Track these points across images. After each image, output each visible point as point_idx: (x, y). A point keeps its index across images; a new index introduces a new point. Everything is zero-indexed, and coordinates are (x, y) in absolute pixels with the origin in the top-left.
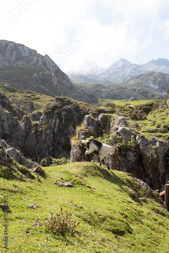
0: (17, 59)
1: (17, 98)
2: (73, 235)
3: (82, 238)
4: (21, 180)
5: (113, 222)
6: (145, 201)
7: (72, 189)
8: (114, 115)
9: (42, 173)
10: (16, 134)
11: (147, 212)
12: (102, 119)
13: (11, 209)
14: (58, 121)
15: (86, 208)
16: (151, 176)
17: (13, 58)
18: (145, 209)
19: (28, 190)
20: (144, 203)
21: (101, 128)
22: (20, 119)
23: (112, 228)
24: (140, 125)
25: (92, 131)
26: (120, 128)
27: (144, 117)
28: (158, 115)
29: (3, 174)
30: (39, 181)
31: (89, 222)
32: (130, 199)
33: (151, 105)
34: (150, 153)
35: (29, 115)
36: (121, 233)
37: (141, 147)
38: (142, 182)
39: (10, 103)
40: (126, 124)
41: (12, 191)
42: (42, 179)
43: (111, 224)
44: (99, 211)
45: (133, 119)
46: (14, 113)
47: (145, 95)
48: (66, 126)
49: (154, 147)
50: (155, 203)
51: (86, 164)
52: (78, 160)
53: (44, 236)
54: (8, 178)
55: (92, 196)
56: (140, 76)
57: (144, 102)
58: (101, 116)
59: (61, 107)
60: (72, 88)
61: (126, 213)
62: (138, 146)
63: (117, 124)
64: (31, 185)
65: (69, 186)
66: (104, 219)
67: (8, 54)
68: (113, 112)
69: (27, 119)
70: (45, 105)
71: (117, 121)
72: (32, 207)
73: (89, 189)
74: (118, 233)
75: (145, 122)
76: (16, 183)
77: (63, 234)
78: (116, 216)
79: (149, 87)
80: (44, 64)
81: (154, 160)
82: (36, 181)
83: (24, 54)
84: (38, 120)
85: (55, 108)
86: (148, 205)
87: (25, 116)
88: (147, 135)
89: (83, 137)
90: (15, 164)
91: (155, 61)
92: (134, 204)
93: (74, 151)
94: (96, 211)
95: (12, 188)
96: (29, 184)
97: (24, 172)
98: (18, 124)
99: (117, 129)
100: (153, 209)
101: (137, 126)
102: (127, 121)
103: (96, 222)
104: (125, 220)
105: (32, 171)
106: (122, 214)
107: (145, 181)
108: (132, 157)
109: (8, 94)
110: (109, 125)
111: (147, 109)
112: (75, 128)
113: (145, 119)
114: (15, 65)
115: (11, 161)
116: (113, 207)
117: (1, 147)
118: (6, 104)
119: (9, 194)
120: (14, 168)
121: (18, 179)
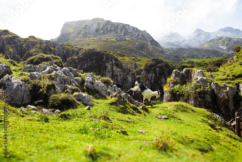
0: (125, 34)
1: (126, 60)
2: (172, 151)
3: (178, 154)
4: (133, 115)
5: (199, 143)
6: (221, 129)
7: (168, 120)
8: (194, 69)
9: (146, 110)
10: (126, 84)
11: (223, 137)
12: (185, 72)
13: (128, 133)
14: (154, 75)
15: (179, 134)
16: (224, 112)
17: (122, 34)
18: (221, 135)
19: (138, 121)
20: (220, 131)
21: (185, 78)
22: (128, 74)
23: (199, 147)
24: (214, 75)
25: (179, 81)
26: (199, 78)
27: (216, 70)
28: (227, 68)
29: (121, 111)
30: (145, 115)
31: (182, 143)
32: (210, 128)
33: (221, 61)
34: (222, 95)
35: (135, 71)
36: (206, 151)
37: (215, 91)
38: (218, 116)
39: (121, 64)
40: (204, 75)
41: (128, 122)
42: (147, 114)
43: (198, 145)
44: (189, 135)
45: (208, 71)
46: (124, 71)
47: (216, 53)
48: (160, 78)
49: (225, 91)
50: (229, 131)
51: (176, 103)
52: (169, 101)
53: (152, 151)
54: (124, 113)
55: (182, 125)
56: (212, 40)
57: (216, 59)
58: (184, 70)
59: (156, 65)
60: (162, 52)
61: (208, 137)
62: (213, 91)
63: (197, 75)
64: (140, 118)
65: (165, 119)
66: (192, 141)
67: (119, 30)
68: (193, 67)
69: (133, 74)
70: (144, 65)
71: (196, 73)
72: (141, 132)
73: (180, 121)
74: (203, 151)
75: (218, 73)
76: (130, 116)
77: (165, 150)
78: (201, 139)
79: (219, 48)
80: (143, 36)
81: (225, 100)
82: (143, 115)
83: (129, 31)
84: (140, 75)
85: (151, 66)
86: (223, 132)
87: (131, 72)
88: (219, 83)
89: (172, 85)
90: (128, 104)
91: (223, 29)
92: (214, 131)
93: (166, 95)
94: (187, 135)
95: (128, 120)
96: (138, 117)
97: (135, 109)
98: (127, 78)
99: (197, 79)
100: (228, 135)
101: (212, 76)
102: (205, 73)
103: (187, 143)
104: (207, 142)
105: (140, 108)
106: (205, 138)
107: (220, 115)
108: (208, 98)
109: (119, 58)
110: (191, 76)
111: (219, 64)
112: (166, 79)
113: (218, 71)
114: (124, 39)
115: (125, 102)
116: (199, 133)
117: (119, 93)
118: (119, 65)
119: (126, 123)
120: (127, 106)
121: (131, 113)
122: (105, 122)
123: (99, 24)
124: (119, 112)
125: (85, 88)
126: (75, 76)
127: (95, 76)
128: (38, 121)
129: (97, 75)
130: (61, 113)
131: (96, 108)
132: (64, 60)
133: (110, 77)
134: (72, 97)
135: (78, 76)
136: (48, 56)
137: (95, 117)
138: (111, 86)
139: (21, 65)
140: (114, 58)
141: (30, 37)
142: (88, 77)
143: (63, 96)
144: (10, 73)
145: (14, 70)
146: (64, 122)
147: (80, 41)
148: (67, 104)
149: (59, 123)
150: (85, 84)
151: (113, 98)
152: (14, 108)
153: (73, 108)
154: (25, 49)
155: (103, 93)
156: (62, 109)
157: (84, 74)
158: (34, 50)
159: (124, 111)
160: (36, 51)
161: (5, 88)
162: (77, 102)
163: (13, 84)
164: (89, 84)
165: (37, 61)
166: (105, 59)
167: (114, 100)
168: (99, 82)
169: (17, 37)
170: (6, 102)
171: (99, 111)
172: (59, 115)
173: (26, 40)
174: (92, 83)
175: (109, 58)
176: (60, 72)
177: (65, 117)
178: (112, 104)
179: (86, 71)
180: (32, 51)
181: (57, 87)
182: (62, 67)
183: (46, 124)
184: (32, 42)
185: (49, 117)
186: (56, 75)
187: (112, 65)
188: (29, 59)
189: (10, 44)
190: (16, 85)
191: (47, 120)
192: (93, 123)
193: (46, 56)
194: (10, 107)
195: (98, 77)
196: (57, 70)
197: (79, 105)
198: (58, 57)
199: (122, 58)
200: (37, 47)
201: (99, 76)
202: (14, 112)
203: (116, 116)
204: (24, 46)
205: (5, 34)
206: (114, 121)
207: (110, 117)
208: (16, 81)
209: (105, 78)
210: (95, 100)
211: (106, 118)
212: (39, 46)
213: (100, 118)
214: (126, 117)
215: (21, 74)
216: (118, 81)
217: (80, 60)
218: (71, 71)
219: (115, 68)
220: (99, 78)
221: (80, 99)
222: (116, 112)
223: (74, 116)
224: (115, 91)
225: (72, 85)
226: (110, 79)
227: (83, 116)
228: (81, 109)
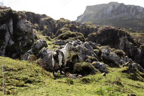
0: (136, 14)
1: (137, 35)
4: (142, 81)
10: (136, 56)
17: (134, 14)
22: (138, 47)
29: (131, 77)
39: (132, 39)
41: (137, 87)
46: (135, 44)
54: (134, 80)
67: (131, 11)
76: (139, 82)
83: (140, 11)
87: (141, 45)
90: (138, 72)
95: (137, 85)
98: (137, 50)
109: (131, 34)
114: (135, 18)
115: (135, 70)
117: (130, 63)
118: (130, 39)
119: (136, 88)
120: (137, 74)
121: (140, 80)
122: (117, 86)
123: (114, 6)
124: (130, 78)
125: (102, 58)
126: (94, 48)
127: (110, 48)
128: (65, 83)
129: (112, 47)
130: (83, 78)
131: (110, 74)
132: (86, 36)
133: (123, 50)
134: (91, 65)
135: (96, 48)
136: (74, 33)
137: (110, 82)
138: (124, 57)
139: (54, 40)
140: (127, 34)
141: (61, 19)
142: (104, 49)
143: (84, 64)
144: (46, 46)
145: (49, 44)
146: (85, 85)
147: (98, 21)
148: (86, 71)
149: (81, 86)
150: (102, 55)
151: (125, 67)
152: (48, 73)
153: (92, 74)
154: (57, 28)
155: (116, 62)
156: (83, 75)
157: (101, 47)
158: (64, 28)
159: (134, 78)
160: (65, 30)
161: (42, 58)
162: (95, 69)
163: (48, 54)
164: (105, 55)
165: (65, 37)
166: (118, 34)
167: (125, 68)
168: (113, 53)
169: (52, 19)
170: (43, 67)
171: (113, 77)
172: (81, 79)
173: (58, 21)
174: (108, 54)
175: (122, 34)
176: (82, 46)
177: (86, 81)
178: (124, 72)
179: (102, 44)
180: (62, 29)
181: (79, 57)
182: (84, 41)
183: (71, 86)
184: (62, 23)
185: (74, 80)
186: (79, 48)
187: (125, 39)
188: (59, 36)
189: (47, 24)
190: (50, 55)
191: (72, 83)
192: (108, 87)
193: (72, 33)
194: (46, 72)
195: (112, 49)
196: (80, 44)
197: (97, 71)
198: (81, 34)
199: (134, 33)
200: (65, 26)
201: (113, 49)
202: (48, 75)
203: (127, 82)
204: (56, 25)
205: (44, 17)
206: (126, 86)
207: (122, 83)
208: (50, 52)
209: (118, 50)
210: (109, 68)
211: (119, 83)
212: (67, 25)
213: (113, 83)
214: (136, 83)
215: (54, 47)
216: (129, 53)
217: (98, 35)
218: (91, 44)
219: (127, 42)
220: (114, 51)
221: (97, 66)
222: (127, 79)
223: (93, 80)
224: (126, 61)
225: (92, 56)
226: (122, 51)
227: (100, 81)
228: (99, 75)
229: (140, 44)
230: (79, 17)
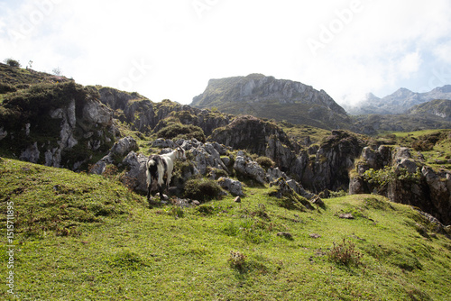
0: (294, 96)
1: (294, 132)
2: (357, 266)
3: (367, 270)
4: (302, 211)
5: (399, 256)
6: (434, 237)
7: (354, 221)
8: (395, 146)
9: (322, 205)
10: (294, 167)
11: (438, 248)
12: (382, 150)
13: (294, 237)
14: (335, 154)
15: (369, 241)
16: (441, 211)
17: (290, 95)
18: (435, 245)
19: (309, 220)
20: (434, 239)
21: (382, 159)
22: (297, 153)
23: (400, 262)
24: (425, 156)
25: (372, 163)
26: (403, 160)
27: (430, 148)
28: (446, 145)
29: (284, 205)
30: (319, 212)
31: (373, 255)
32: (417, 234)
33: (438, 135)
34: (438, 185)
35: (306, 148)
36: (411, 269)
37: (428, 180)
38: (431, 217)
39: (287, 138)
40: (410, 156)
41: (293, 221)
42: (322, 210)
43: (398, 259)
44: (384, 244)
45: (417, 150)
46: (291, 147)
47: (430, 124)
48: (344, 159)
49: (443, 179)
50: (447, 239)
51: (366, 196)
52: (357, 192)
53: (327, 265)
54: (289, 209)
55: (375, 229)
56: (424, 104)
57: (429, 132)
58: (380, 147)
59: (338, 140)
60: (348, 120)
61: (414, 248)
62: (424, 179)
63: (399, 156)
64: (311, 216)
65: (349, 218)
66: (389, 253)
67: (285, 91)
68: (394, 143)
69: (305, 152)
70: (321, 139)
71: (399, 153)
72: (313, 237)
73: (371, 222)
74: (405, 267)
75: (431, 152)
76: (297, 213)
77: (346, 264)
78: (402, 250)
79: (435, 116)
80: (320, 98)
81: (443, 194)
82: (316, 212)
83: (300, 91)
84: (315, 153)
85: (331, 141)
86: (438, 241)
87: (302, 150)
88: (434, 167)
89: (362, 169)
90: (295, 195)
91: (441, 88)
92: (423, 239)
93: (353, 184)
94: (381, 244)
95: (293, 218)
96: (309, 215)
97: (305, 203)
98: (295, 158)
99: (400, 161)
100: (445, 246)
101: (422, 157)
102: (411, 152)
103: (381, 255)
104: (412, 255)
105: (312, 202)
106: (410, 249)
107: (434, 216)
108: (417, 190)
109: (285, 130)
110: (391, 157)
111: (434, 140)
112: (353, 161)
113: (432, 149)
114: (292, 102)
115: (291, 192)
116: (400, 241)
117: (282, 179)
118: (284, 139)
119: (291, 223)
120: (294, 198)
121: (298, 209)
122: (260, 220)
123: (257, 82)
124: (281, 206)
125: (234, 171)
126: (221, 154)
127: (248, 154)
128: (169, 214)
129: (252, 153)
130: (201, 205)
131: (249, 199)
132: (208, 132)
133: (271, 157)
134: (216, 183)
135: (225, 154)
136: (186, 126)
137: (247, 212)
138: (272, 169)
139: (150, 139)
140: (278, 129)
141: (164, 101)
142: (238, 156)
143: (204, 181)
144: (136, 149)
145: (141, 146)
146: (204, 218)
147: (230, 106)
148: (208, 193)
149: (197, 219)
150: (235, 165)
151: (274, 187)
152: (138, 197)
153: (217, 199)
154: (157, 117)
155: (259, 178)
156: (202, 201)
157: (234, 152)
158: (169, 118)
159: (289, 205)
160: (171, 120)
161: (129, 170)
162: (223, 190)
163: (139, 164)
164: (240, 166)
165: (171, 133)
166: (264, 130)
167: (274, 189)
168: (254, 163)
169: (148, 101)
170: (130, 187)
171: (252, 203)
172: (197, 207)
173: (159, 105)
174: (245, 165)
175: (270, 129)
176: (200, 149)
177: (206, 212)
178: (271, 194)
179: (237, 147)
180: (166, 120)
181: (195, 169)
182: (203, 142)
183: (180, 220)
184: (166, 108)
185: (184, 210)
186: (196, 153)
187: (275, 138)
188: (160, 131)
189: (139, 111)
190: (142, 165)
191: (181, 214)
192: (243, 221)
193: (182, 126)
194: (135, 195)
195: (252, 156)
196: (196, 146)
197: (225, 194)
198: (198, 128)
199: (289, 129)
200: (172, 115)
201: (255, 155)
202: (139, 201)
203: (276, 211)
204: (156, 113)
205: (134, 98)
206: (275, 220)
207: (268, 214)
208: (143, 159)
209: (263, 158)
210: (247, 189)
211: (262, 215)
212: (175, 113)
213: (254, 214)
214: (290, 214)
215: (150, 151)
216: (282, 162)
217: (229, 132)
218: (216, 147)
219: (278, 144)
220: (255, 158)
221: (226, 186)
222: (276, 207)
223: (218, 210)
224: (277, 176)
225: (217, 167)
226: (270, 159)
227: (230, 211)
228: (229, 200)
229: (300, 148)
230: (196, 99)
